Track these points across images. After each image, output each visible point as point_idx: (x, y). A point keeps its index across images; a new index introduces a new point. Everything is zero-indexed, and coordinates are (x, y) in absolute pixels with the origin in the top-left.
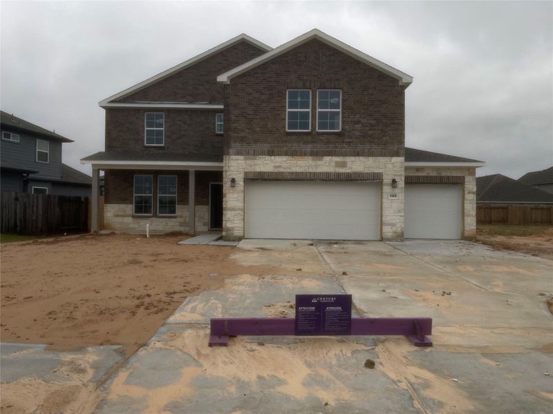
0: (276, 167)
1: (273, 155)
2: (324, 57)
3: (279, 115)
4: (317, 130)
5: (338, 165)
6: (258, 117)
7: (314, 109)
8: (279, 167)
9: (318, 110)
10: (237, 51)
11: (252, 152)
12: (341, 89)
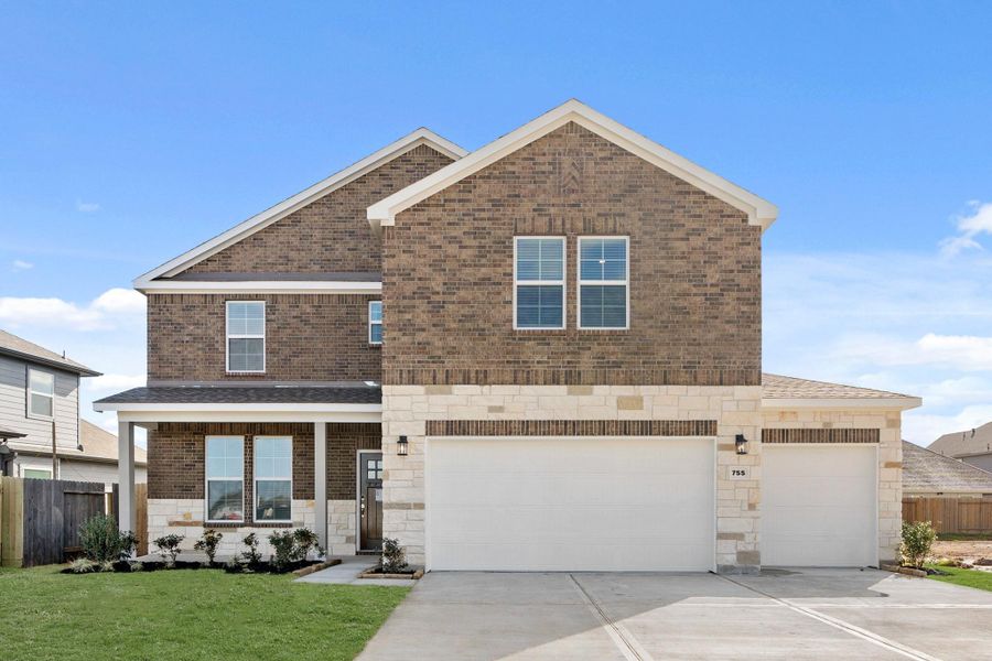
0: (491, 409)
1: (486, 384)
2: (592, 164)
3: (499, 293)
4: (579, 327)
5: (622, 403)
6: (454, 298)
7: (571, 279)
8: (500, 409)
9: (580, 282)
10: (411, 167)
11: (441, 376)
12: (628, 234)
